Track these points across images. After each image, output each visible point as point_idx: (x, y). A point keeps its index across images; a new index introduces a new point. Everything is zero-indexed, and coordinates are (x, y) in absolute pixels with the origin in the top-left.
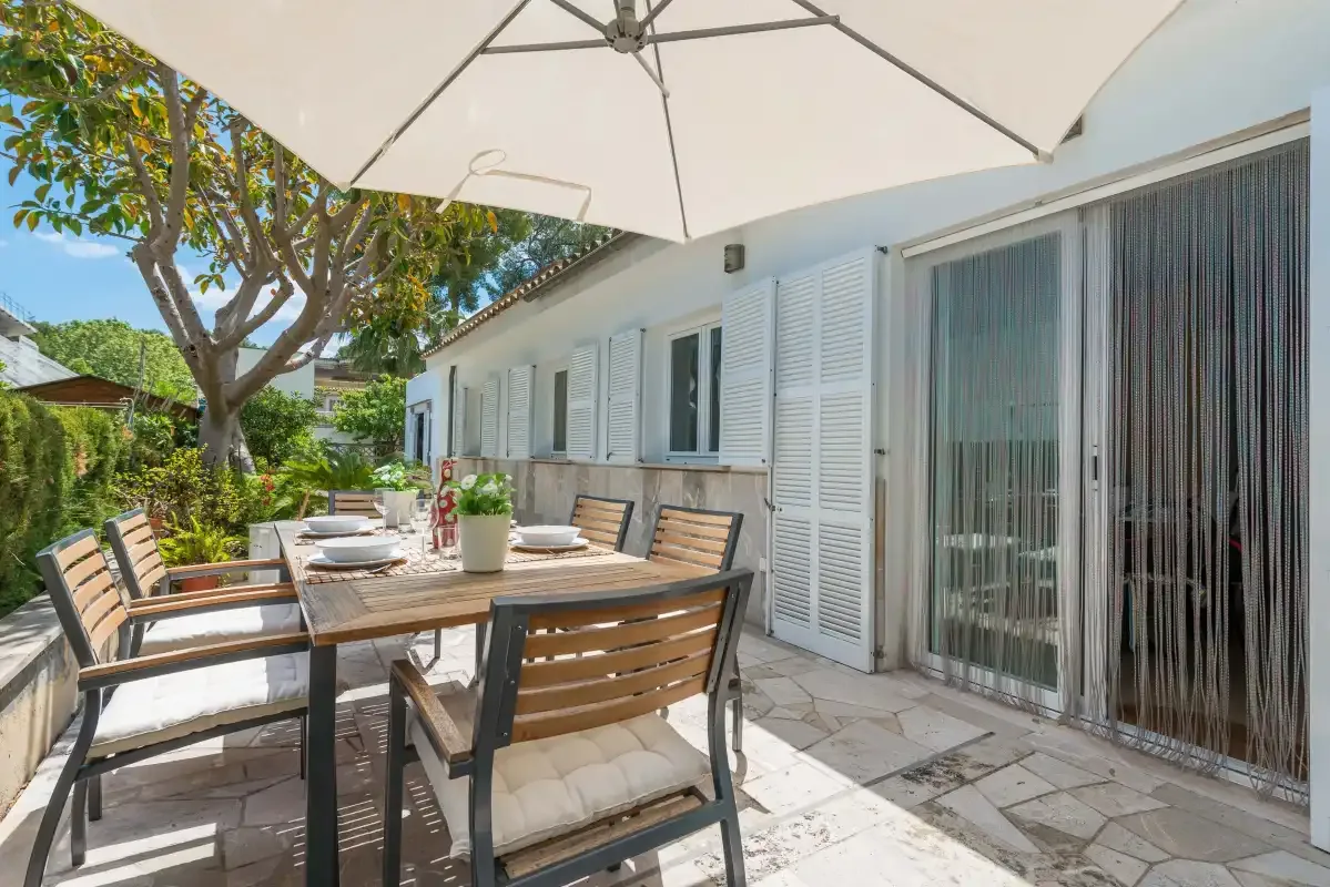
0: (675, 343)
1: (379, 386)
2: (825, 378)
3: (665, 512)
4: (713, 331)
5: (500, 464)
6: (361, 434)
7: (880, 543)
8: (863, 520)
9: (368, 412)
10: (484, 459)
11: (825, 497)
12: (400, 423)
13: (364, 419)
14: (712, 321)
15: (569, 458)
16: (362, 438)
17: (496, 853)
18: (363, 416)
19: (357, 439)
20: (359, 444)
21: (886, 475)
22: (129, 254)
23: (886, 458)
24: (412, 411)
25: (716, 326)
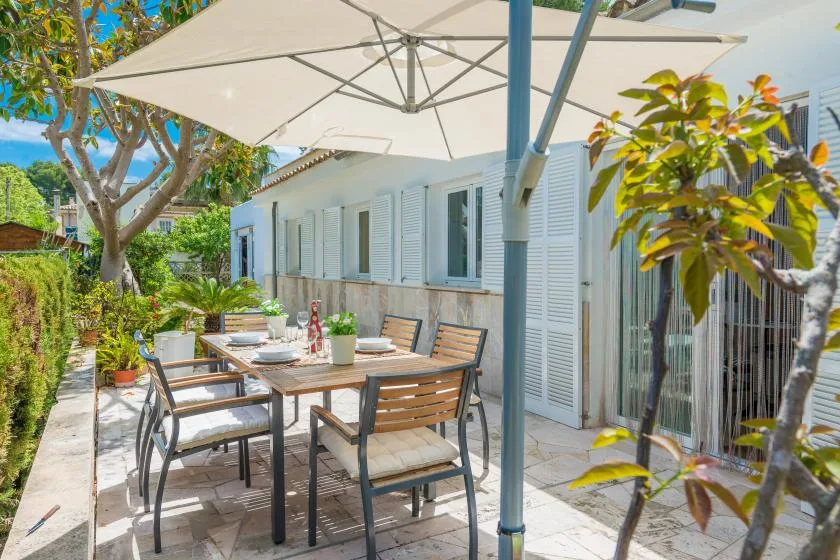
0: (451, 196)
1: (208, 214)
2: (551, 233)
3: (442, 327)
4: (477, 189)
5: (317, 282)
6: (194, 253)
7: (585, 343)
8: (574, 329)
9: (199, 236)
10: (304, 278)
11: (552, 313)
12: (226, 244)
13: (198, 242)
14: (477, 182)
15: (373, 279)
16: (195, 257)
17: (370, 478)
18: (196, 239)
19: (190, 258)
20: (193, 262)
21: (589, 298)
22: (43, 134)
23: (590, 288)
24: (237, 234)
25: (479, 186)
